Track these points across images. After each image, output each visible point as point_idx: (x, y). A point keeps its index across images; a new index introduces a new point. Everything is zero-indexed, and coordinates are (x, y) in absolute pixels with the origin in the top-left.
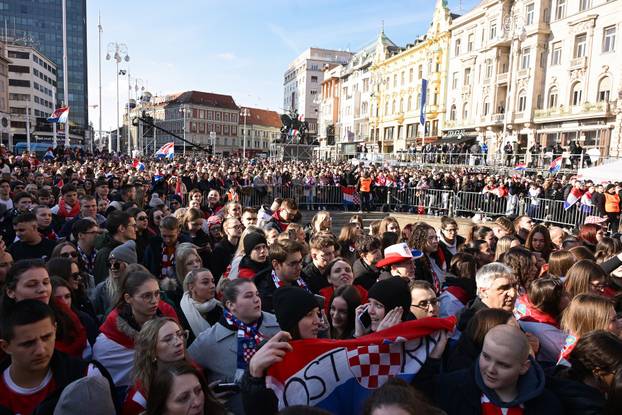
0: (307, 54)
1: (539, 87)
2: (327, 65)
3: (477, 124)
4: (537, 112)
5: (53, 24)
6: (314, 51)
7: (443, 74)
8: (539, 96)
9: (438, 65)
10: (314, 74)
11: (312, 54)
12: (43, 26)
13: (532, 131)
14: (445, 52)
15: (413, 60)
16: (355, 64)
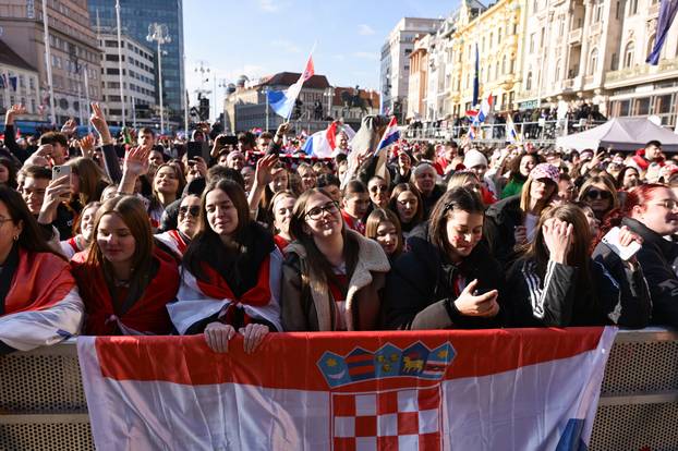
0: (402, 25)
1: (614, 44)
2: (417, 36)
3: (549, 94)
4: (609, 74)
5: (149, 11)
6: (408, 20)
7: (521, 36)
8: (614, 55)
9: (515, 26)
10: (408, 46)
11: (407, 25)
12: (141, 14)
13: (603, 98)
14: (523, 10)
15: (493, 23)
16: (441, 32)
